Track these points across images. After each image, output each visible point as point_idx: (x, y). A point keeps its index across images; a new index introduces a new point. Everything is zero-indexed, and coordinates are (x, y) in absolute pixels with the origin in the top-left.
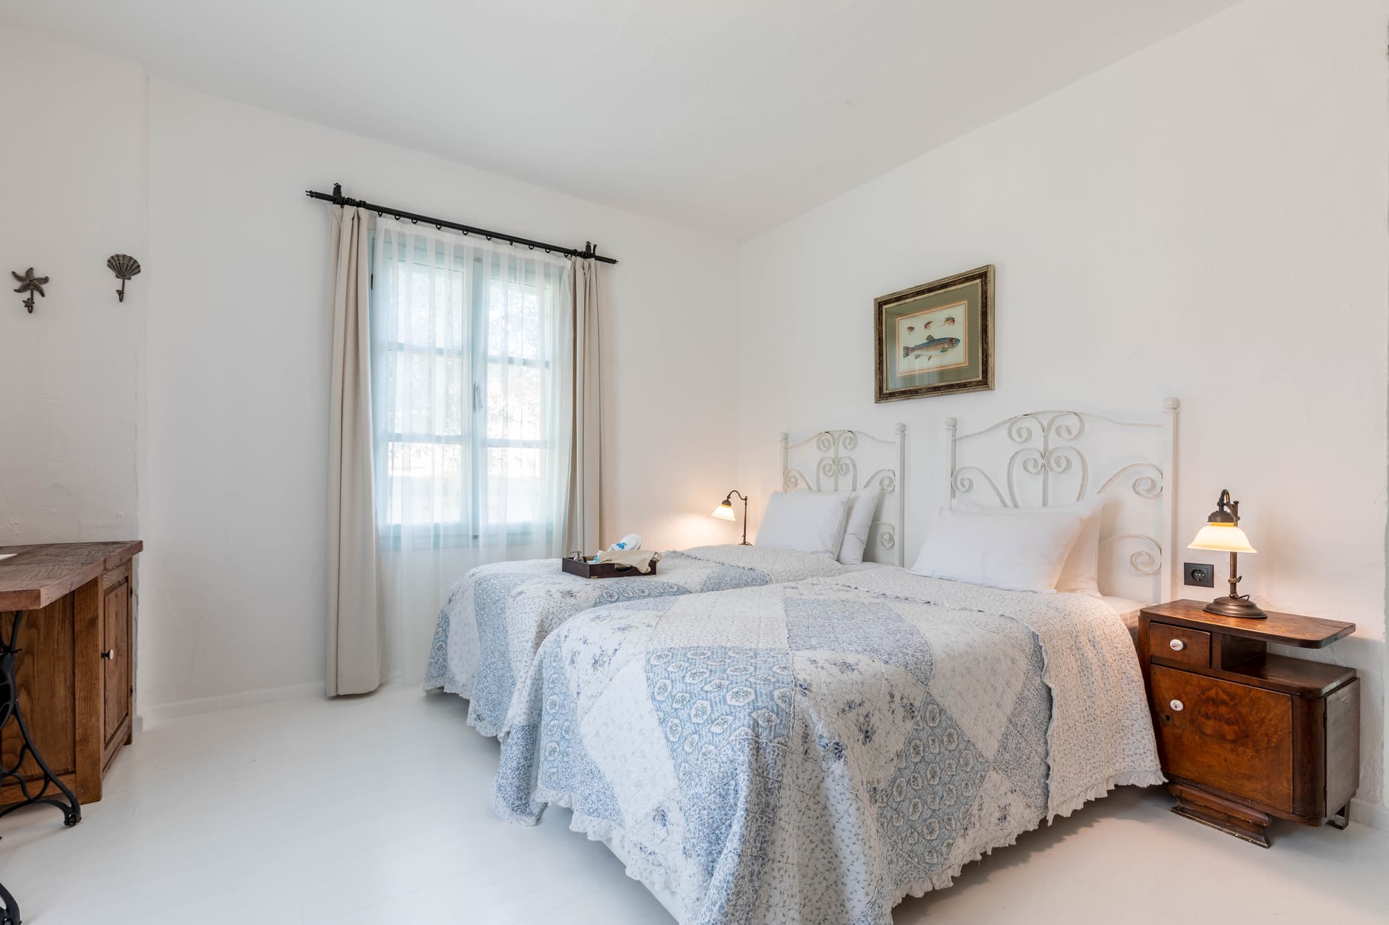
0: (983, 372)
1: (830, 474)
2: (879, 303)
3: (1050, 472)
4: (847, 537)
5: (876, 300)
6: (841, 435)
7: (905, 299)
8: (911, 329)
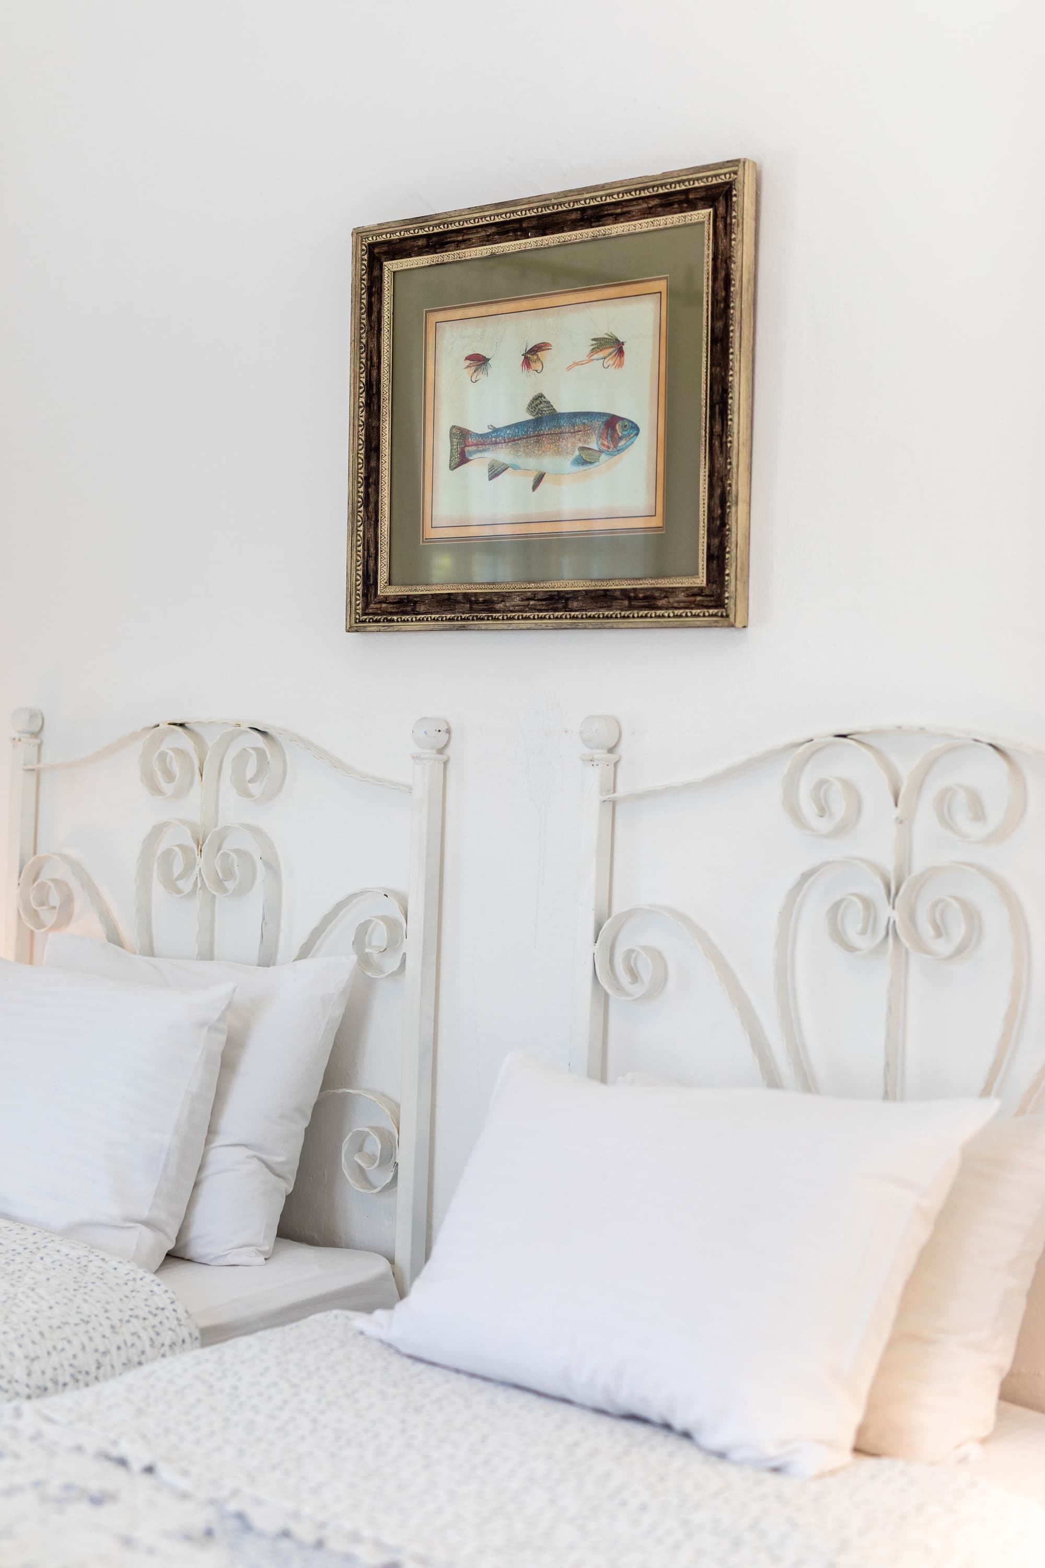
0: (710, 558)
1: (186, 886)
2: (371, 246)
3: (916, 958)
4: (220, 1156)
5: (359, 233)
6: (229, 739)
7: (458, 245)
8: (479, 361)
